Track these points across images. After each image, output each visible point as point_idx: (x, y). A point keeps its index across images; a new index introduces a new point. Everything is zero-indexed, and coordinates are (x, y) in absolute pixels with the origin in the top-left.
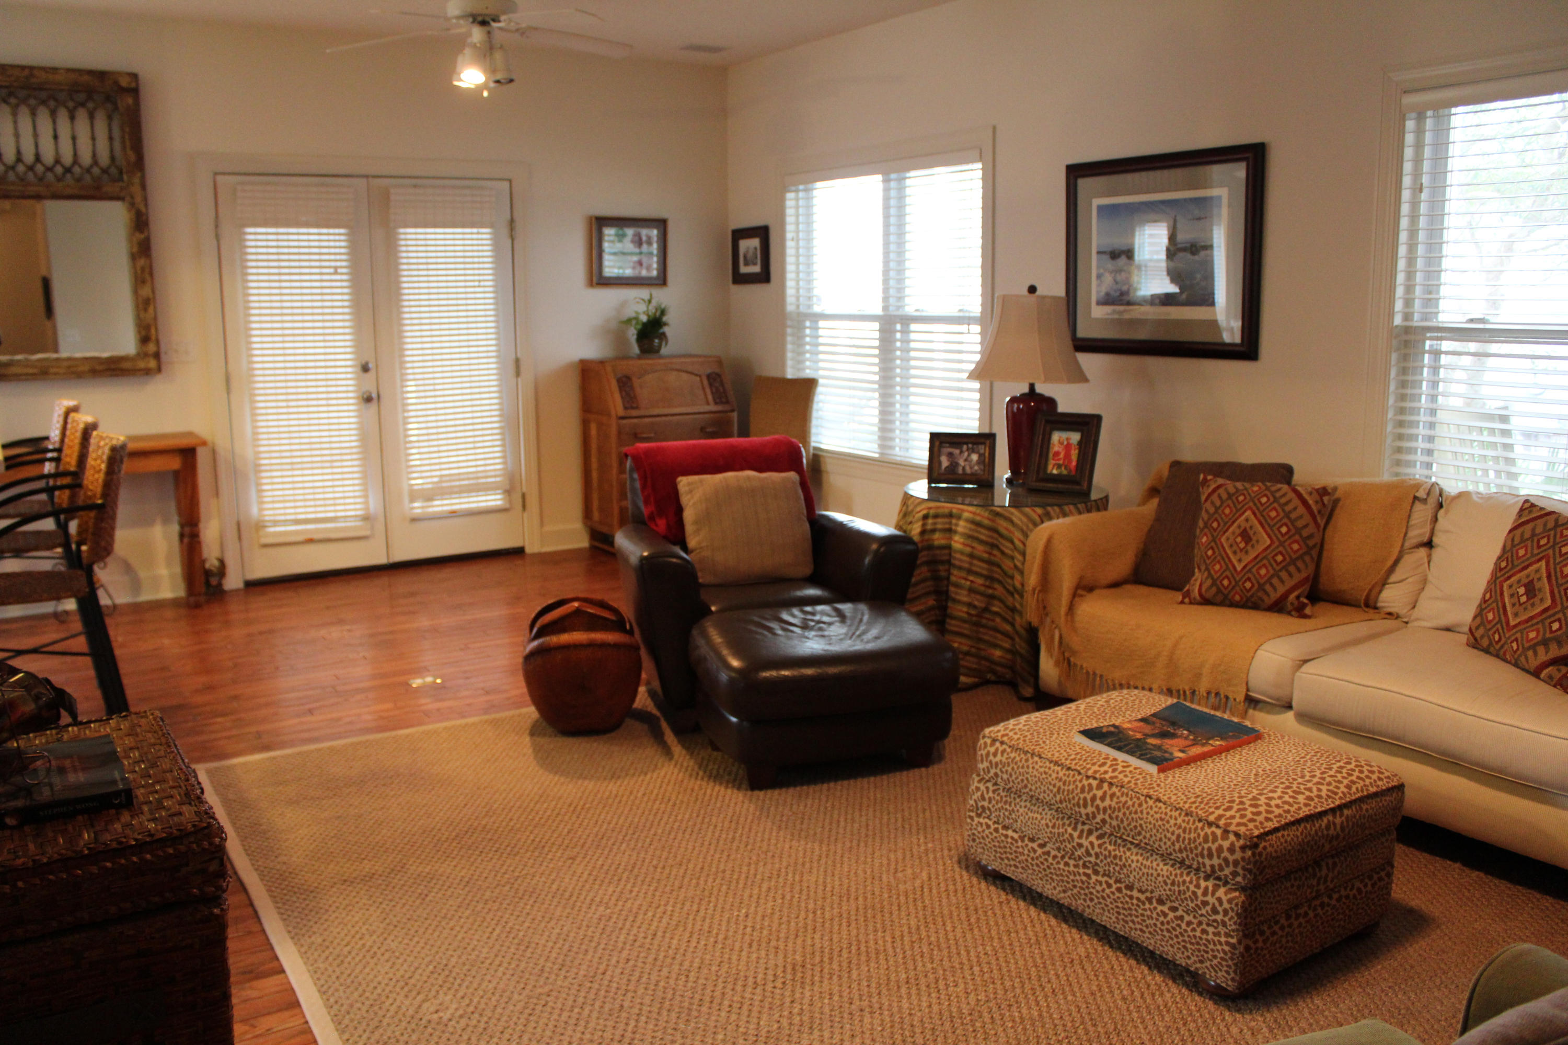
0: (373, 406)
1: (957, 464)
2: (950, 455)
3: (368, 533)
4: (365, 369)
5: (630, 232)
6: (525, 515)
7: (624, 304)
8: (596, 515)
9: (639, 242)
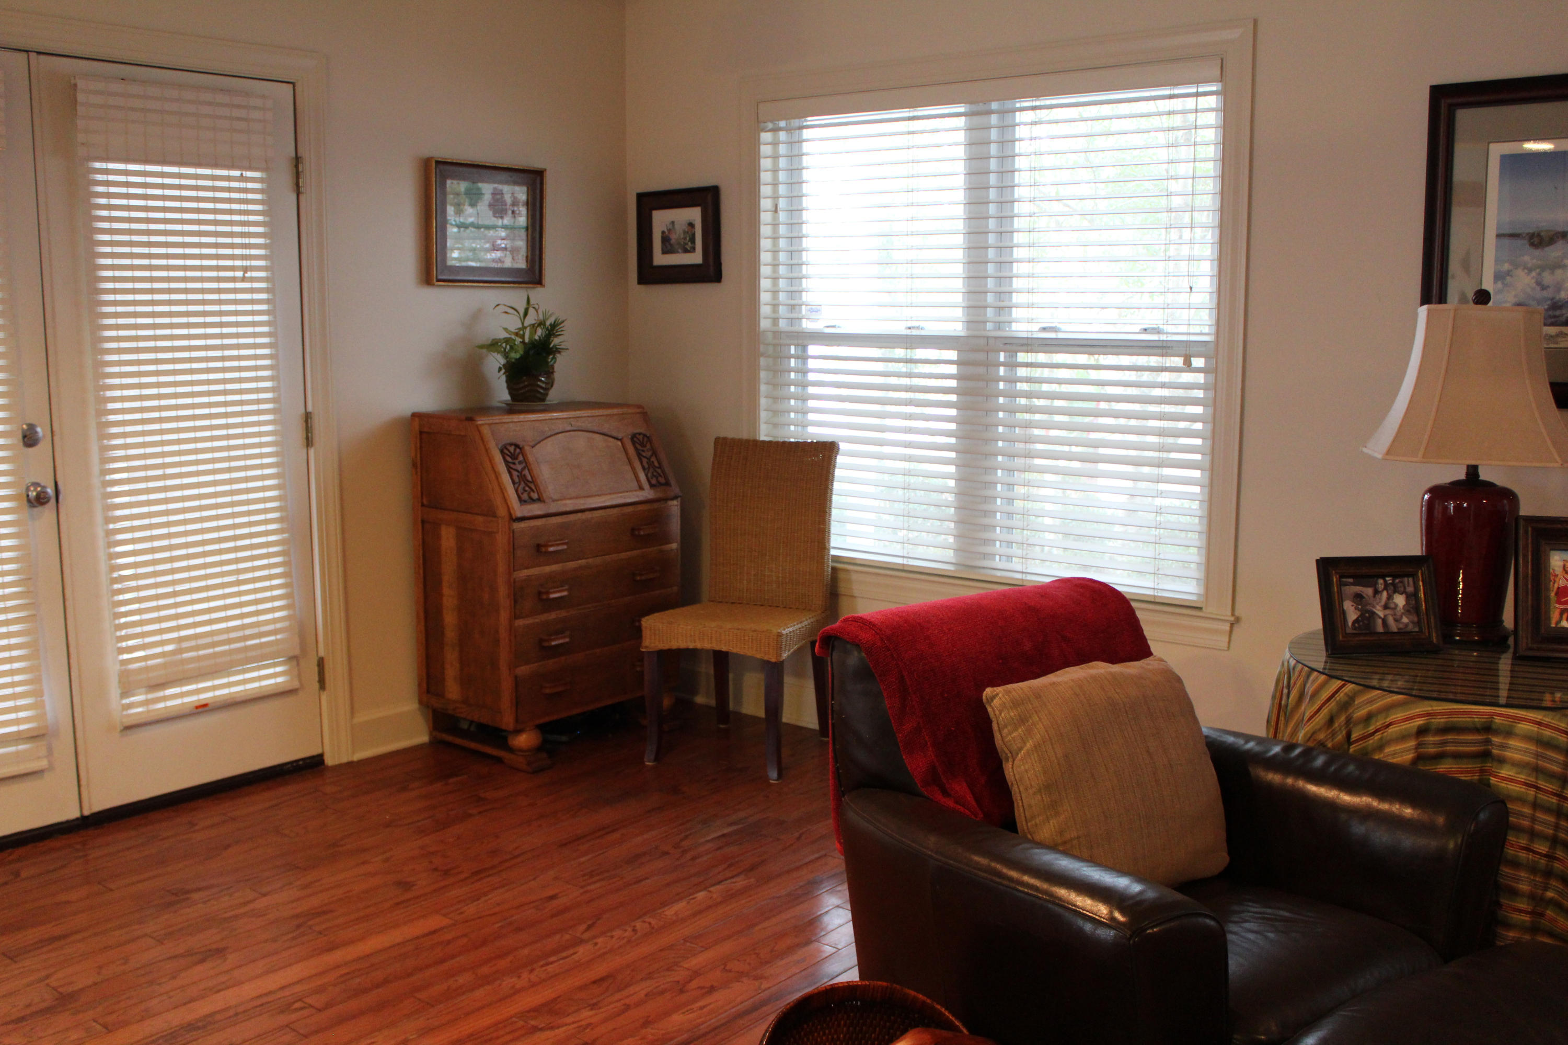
0: (47, 513)
1: (1373, 614)
2: (1358, 597)
3: (44, 763)
4: (29, 439)
5: (487, 189)
6: (324, 697)
7: (477, 315)
8: (453, 691)
9: (498, 208)
